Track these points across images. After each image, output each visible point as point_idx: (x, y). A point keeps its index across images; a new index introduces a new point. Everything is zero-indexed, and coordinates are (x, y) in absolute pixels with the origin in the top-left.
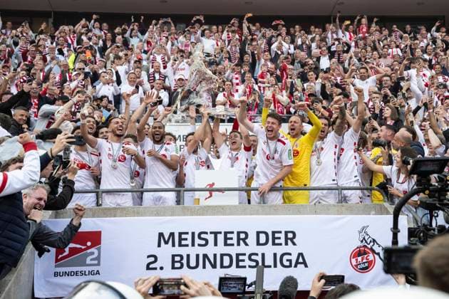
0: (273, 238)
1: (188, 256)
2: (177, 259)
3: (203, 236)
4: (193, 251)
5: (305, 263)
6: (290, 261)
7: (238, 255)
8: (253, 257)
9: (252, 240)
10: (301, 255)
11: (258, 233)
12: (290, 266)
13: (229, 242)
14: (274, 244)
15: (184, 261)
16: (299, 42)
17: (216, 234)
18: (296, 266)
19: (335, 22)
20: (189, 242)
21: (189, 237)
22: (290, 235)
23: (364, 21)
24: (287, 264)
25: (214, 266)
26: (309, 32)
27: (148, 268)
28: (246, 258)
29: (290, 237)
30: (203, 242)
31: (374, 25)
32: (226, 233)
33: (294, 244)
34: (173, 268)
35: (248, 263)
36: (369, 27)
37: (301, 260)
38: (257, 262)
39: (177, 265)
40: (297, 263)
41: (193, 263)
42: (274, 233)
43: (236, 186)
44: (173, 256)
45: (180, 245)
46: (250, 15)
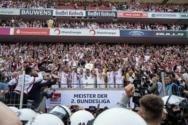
0: (102, 96)
1: (81, 100)
2: (79, 101)
3: (85, 95)
4: (82, 99)
5: (109, 102)
6: (106, 101)
7: (93, 100)
8: (97, 100)
9: (96, 96)
10: (108, 100)
11: (98, 95)
12: (106, 103)
13: (91, 97)
14: (102, 97)
15: (80, 101)
16: (109, 49)
17: (88, 95)
18: (107, 103)
19: (118, 44)
20: (81, 97)
21: (82, 95)
22: (106, 95)
23: (125, 44)
24: (105, 102)
25: (87, 102)
26: (112, 47)
27: (72, 103)
28: (95, 101)
29: (106, 96)
30: (85, 97)
31: (127, 45)
32: (90, 95)
33: (107, 97)
34: (78, 103)
35: (95, 102)
36: (126, 45)
37: (108, 101)
38: (98, 102)
39: (79, 102)
40: (107, 102)
41: (82, 102)
42: (102, 95)
43: (93, 83)
44: (78, 100)
45: (79, 97)
46: (99, 42)
